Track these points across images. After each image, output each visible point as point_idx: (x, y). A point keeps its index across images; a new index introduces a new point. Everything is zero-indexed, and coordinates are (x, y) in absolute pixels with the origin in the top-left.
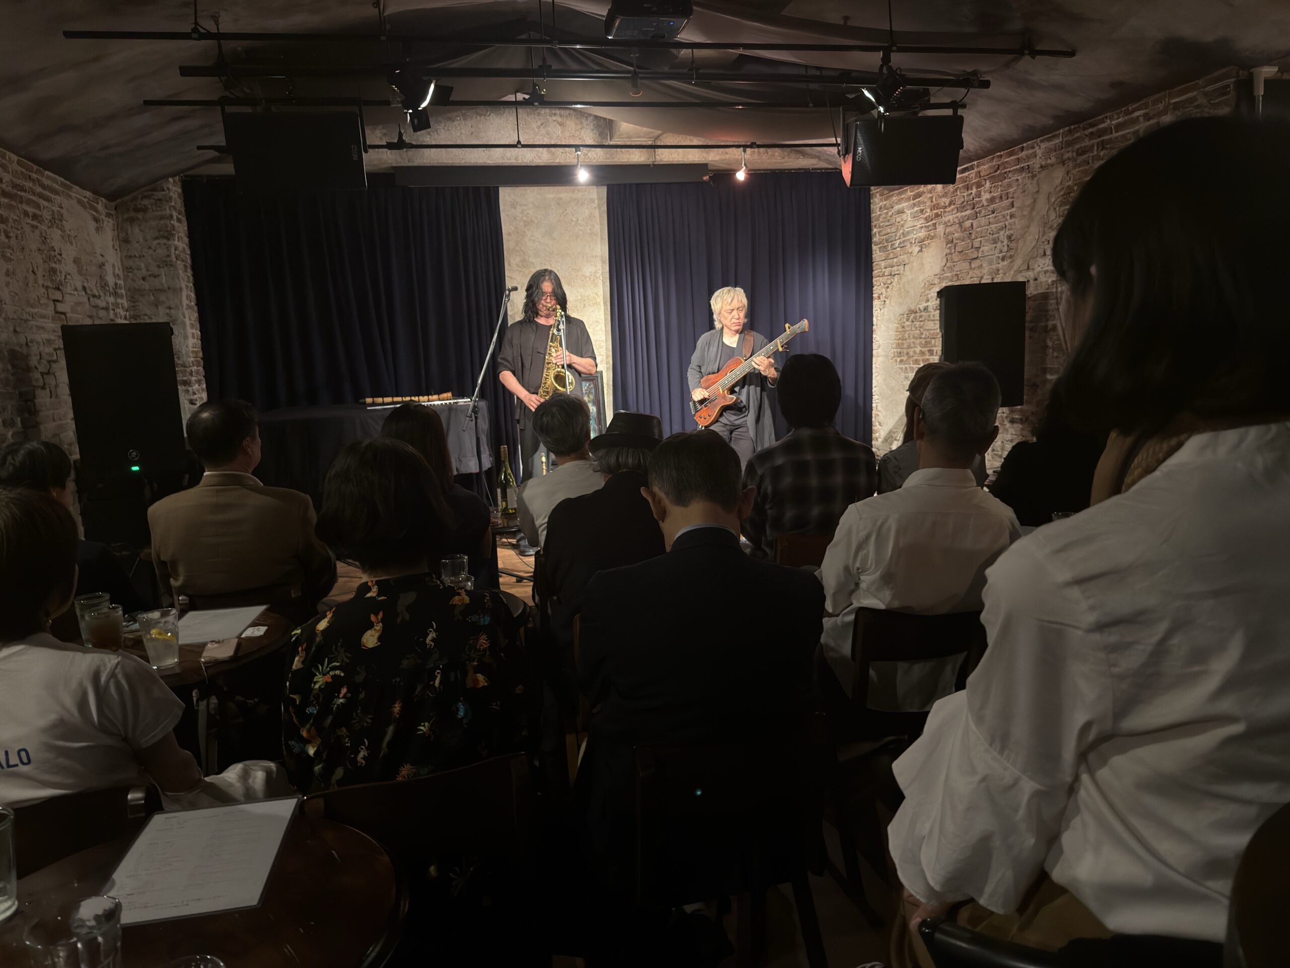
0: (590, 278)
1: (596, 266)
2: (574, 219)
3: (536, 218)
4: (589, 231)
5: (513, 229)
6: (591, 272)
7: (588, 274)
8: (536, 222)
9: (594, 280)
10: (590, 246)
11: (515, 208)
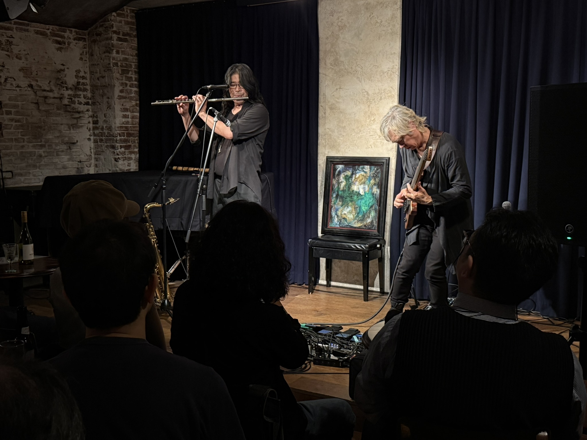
0: (388, 73)
4: (390, 31)
5: (330, 34)
6: (389, 68)
7: (386, 70)
9: (391, 75)
10: (390, 44)
11: (333, 16)
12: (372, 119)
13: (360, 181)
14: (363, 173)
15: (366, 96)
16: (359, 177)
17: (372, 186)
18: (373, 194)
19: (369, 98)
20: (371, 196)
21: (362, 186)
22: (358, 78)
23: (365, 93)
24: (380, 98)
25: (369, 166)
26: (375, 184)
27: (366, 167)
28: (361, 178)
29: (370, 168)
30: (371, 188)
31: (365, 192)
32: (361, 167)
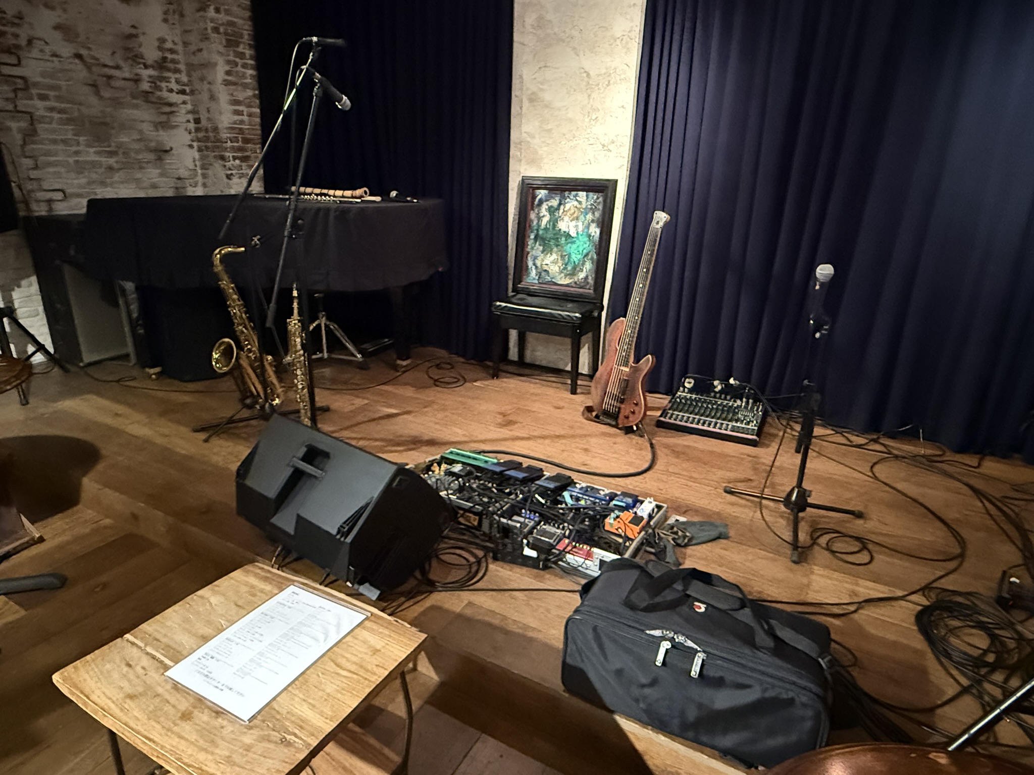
12: (593, 118)
13: (572, 215)
14: (576, 203)
15: (586, 79)
16: (570, 209)
17: (589, 224)
18: (589, 236)
19: (590, 82)
20: (586, 239)
21: (574, 223)
22: (574, 49)
23: (585, 75)
24: (607, 83)
25: (585, 193)
26: (593, 221)
27: (580, 193)
28: (572, 211)
29: (587, 196)
30: (588, 227)
31: (577, 233)
32: (574, 193)
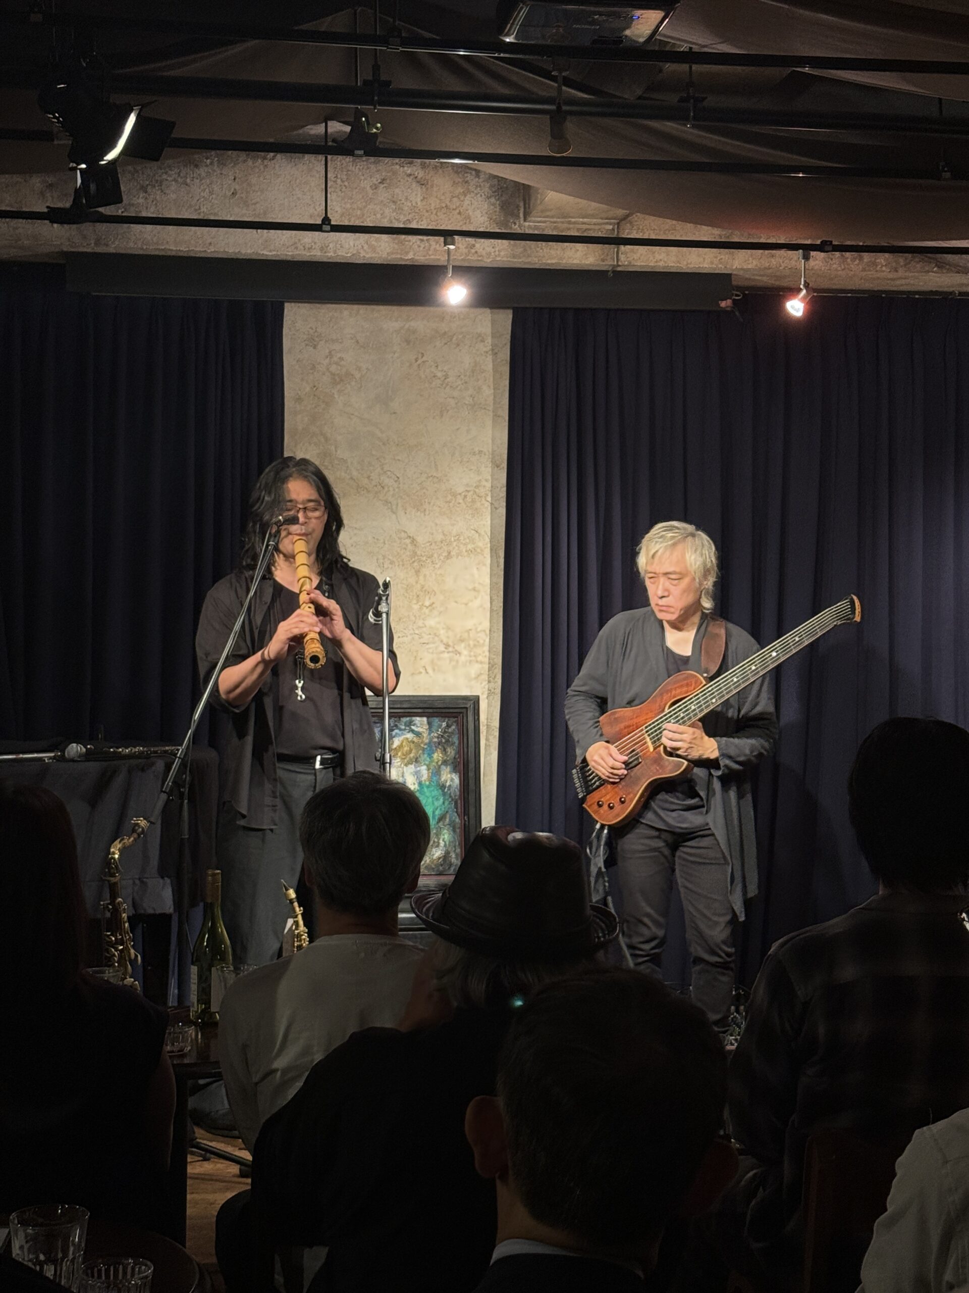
0: (465, 496)
1: (479, 472)
2: (439, 374)
3: (359, 369)
4: (468, 400)
5: (308, 389)
6: (467, 485)
7: (461, 489)
8: (358, 376)
9: (473, 501)
10: (468, 431)
11: (315, 348)
12: (427, 603)
13: (405, 755)
14: (410, 736)
15: (410, 547)
16: (401, 746)
17: (439, 767)
18: (442, 787)
19: (419, 553)
20: (437, 792)
21: (412, 768)
22: (387, 502)
23: (408, 541)
24: (445, 554)
25: (425, 719)
26: (445, 762)
27: (417, 720)
28: (406, 749)
29: (429, 723)
30: (437, 772)
31: (420, 784)
32: (404, 720)
